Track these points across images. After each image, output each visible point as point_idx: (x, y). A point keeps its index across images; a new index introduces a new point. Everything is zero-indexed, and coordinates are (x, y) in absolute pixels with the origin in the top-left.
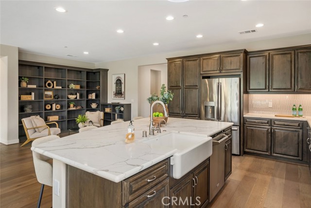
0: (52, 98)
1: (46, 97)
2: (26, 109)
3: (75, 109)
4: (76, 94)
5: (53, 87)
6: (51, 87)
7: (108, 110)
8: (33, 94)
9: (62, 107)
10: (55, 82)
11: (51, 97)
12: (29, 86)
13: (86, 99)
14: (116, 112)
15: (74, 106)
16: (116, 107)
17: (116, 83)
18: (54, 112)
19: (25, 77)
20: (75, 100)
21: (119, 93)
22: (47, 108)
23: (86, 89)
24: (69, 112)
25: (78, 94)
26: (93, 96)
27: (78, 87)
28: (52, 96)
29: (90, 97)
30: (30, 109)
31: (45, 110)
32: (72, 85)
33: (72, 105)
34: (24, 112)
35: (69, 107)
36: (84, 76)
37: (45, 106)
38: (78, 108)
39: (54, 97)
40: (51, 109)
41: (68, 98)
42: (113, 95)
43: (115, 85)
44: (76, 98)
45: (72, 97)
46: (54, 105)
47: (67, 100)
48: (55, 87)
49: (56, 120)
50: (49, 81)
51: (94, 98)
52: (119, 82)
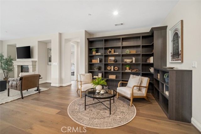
1: (110, 61)
4: (131, 59)
6: (111, 54)
8: (99, 59)
10: (113, 50)
11: (113, 61)
12: (97, 54)
13: (141, 63)
15: (130, 69)
17: (174, 40)
18: (112, 72)
22: (108, 68)
23: (141, 53)
25: (134, 59)
27: (134, 52)
32: (128, 50)
35: (125, 69)
38: (134, 71)
43: (172, 43)
44: (132, 62)
46: (113, 67)
47: (121, 63)
48: (113, 53)
49: (113, 78)
50: (110, 50)
51: (152, 61)
52: (175, 36)
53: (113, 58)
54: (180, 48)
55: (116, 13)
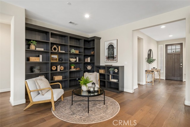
0: (58, 61)
1: (52, 60)
2: (34, 69)
3: (75, 70)
4: (76, 58)
5: (58, 51)
6: (57, 51)
7: (102, 71)
8: (41, 56)
9: (65, 68)
10: (59, 47)
11: (56, 60)
12: (38, 49)
13: (83, 62)
14: (110, 73)
15: (74, 68)
16: (111, 69)
17: (109, 48)
18: (59, 72)
19: (33, 40)
20: (75, 63)
21: (111, 56)
22: (53, 69)
23: (83, 54)
24: (71, 72)
25: (77, 58)
26: (89, 60)
27: (77, 52)
28: (58, 59)
29: (86, 61)
30: (38, 69)
31: (51, 71)
32: (73, 50)
33: (73, 67)
34: (33, 72)
35: (70, 68)
36: (82, 43)
37: (51, 67)
38: (78, 69)
39: (59, 60)
40: (56, 70)
41: (70, 61)
42: (105, 59)
43: (107, 50)
44: (76, 61)
45: (73, 60)
46: (59, 67)
47: (69, 62)
48: (60, 51)
49: (60, 79)
50: (55, 46)
51: (89, 61)
52: (111, 47)
53: (56, 57)
54: (115, 54)
55: (87, 16)
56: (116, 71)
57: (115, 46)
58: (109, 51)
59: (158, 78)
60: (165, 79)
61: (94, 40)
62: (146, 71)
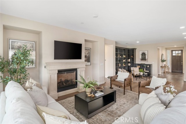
3: (124, 66)
14: (144, 68)
16: (145, 65)
42: (140, 60)
51: (129, 61)
52: (144, 54)
54: (146, 58)
56: (148, 66)
57: (146, 54)
58: (142, 56)
59: (168, 71)
60: (171, 72)
61: (134, 50)
62: (161, 67)
